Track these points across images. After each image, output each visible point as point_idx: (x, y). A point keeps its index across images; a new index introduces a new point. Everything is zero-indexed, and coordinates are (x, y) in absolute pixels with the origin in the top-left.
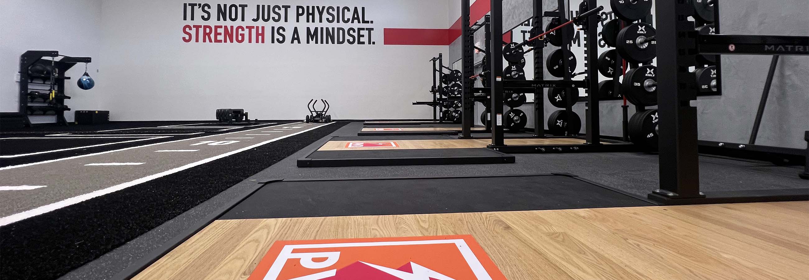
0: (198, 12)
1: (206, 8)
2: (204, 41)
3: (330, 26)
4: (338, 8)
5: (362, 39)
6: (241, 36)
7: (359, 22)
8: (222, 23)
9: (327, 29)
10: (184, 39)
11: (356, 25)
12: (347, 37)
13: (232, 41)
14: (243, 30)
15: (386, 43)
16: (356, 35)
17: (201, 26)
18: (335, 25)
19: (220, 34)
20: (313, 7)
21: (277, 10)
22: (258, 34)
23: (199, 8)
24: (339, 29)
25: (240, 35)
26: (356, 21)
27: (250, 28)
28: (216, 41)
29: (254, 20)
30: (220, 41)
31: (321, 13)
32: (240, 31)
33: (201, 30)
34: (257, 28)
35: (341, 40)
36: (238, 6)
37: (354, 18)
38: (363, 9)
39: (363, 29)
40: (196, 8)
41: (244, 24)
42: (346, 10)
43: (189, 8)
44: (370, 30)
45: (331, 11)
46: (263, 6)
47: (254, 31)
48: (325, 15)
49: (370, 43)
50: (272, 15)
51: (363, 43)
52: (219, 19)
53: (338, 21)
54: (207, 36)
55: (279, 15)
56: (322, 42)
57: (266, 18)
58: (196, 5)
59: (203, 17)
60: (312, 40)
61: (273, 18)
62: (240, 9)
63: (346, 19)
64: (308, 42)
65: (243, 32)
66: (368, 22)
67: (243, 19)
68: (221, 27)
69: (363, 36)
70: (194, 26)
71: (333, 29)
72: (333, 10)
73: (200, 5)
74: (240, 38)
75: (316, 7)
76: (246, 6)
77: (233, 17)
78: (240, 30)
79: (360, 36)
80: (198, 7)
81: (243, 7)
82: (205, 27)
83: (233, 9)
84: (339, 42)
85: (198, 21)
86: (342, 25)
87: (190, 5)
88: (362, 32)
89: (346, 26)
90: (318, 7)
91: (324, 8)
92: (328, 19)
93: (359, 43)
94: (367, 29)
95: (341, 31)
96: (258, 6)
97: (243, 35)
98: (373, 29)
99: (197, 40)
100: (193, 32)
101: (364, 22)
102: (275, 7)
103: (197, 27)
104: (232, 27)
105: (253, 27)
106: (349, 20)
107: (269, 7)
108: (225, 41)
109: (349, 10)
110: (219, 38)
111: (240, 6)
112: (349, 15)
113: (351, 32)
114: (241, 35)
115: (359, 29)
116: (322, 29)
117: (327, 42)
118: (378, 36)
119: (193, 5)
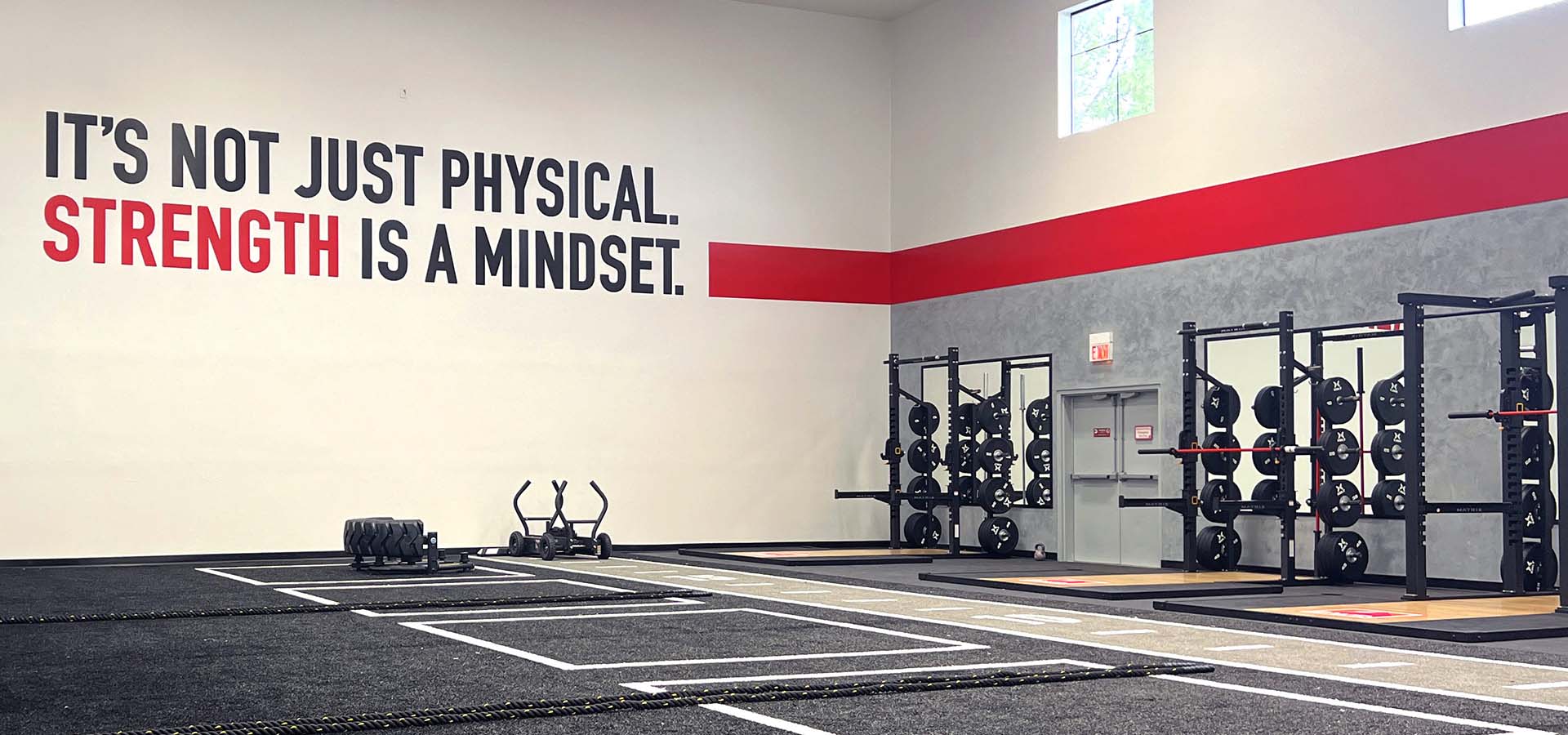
0: (103, 150)
1: (131, 136)
2: (127, 259)
3: (550, 226)
4: (574, 166)
5: (645, 277)
6: (258, 249)
7: (637, 218)
8: (189, 195)
9: (540, 236)
10: (50, 247)
11: (628, 228)
12: (601, 268)
13: (225, 265)
14: (265, 225)
15: (713, 292)
16: (626, 259)
17: (111, 204)
18: (564, 224)
19: (184, 236)
20: (496, 159)
21: (378, 159)
22: (316, 245)
23: (105, 133)
24: (576, 238)
25: (255, 245)
26: (627, 214)
27: (290, 220)
28: (171, 261)
29: (302, 192)
30: (185, 263)
31: (520, 182)
32: (255, 230)
33: (114, 218)
34: (315, 220)
35: (582, 277)
36: (246, 136)
37: (621, 205)
38: (649, 172)
39: (648, 242)
40: (94, 132)
41: (268, 205)
42: (597, 175)
43: (66, 133)
44: (669, 246)
45: (550, 174)
46: (334, 143)
47: (302, 231)
48: (534, 190)
49: (667, 291)
50: (364, 177)
51: (649, 289)
52: (178, 182)
53: (574, 213)
54: (135, 242)
55: (386, 178)
56: (524, 283)
57: (343, 185)
58: (92, 120)
59: (119, 169)
60: (494, 273)
61: (368, 189)
62: (252, 149)
63: (597, 207)
64: (480, 280)
65: (263, 234)
66: (661, 219)
67: (264, 188)
68: (186, 210)
69: (648, 265)
70: (88, 202)
71: (558, 237)
72: (559, 172)
73: (107, 122)
74: (255, 255)
75: (506, 156)
76: (275, 138)
77: (231, 175)
78: (254, 225)
79: (639, 265)
80: (100, 128)
81: (266, 139)
82: (129, 207)
83: (230, 145)
84: (576, 285)
85: (102, 183)
86: (584, 224)
87: (69, 118)
88: (646, 253)
89: (599, 231)
90: (511, 160)
91: (529, 162)
92: (541, 203)
93: (638, 288)
94: (661, 243)
95: (582, 247)
96: (316, 143)
97: (264, 245)
98: (676, 244)
99: (99, 256)
100: (84, 223)
101: (652, 218)
102: (372, 149)
103: (100, 207)
104: (226, 213)
105: (300, 218)
106: (605, 207)
107: (352, 146)
108: (204, 264)
109: (605, 176)
110: (182, 249)
111: (254, 135)
112: (606, 192)
113: (613, 250)
114: (258, 242)
115: (638, 243)
116: (524, 234)
117: (540, 284)
118: (692, 268)
119: (81, 122)
